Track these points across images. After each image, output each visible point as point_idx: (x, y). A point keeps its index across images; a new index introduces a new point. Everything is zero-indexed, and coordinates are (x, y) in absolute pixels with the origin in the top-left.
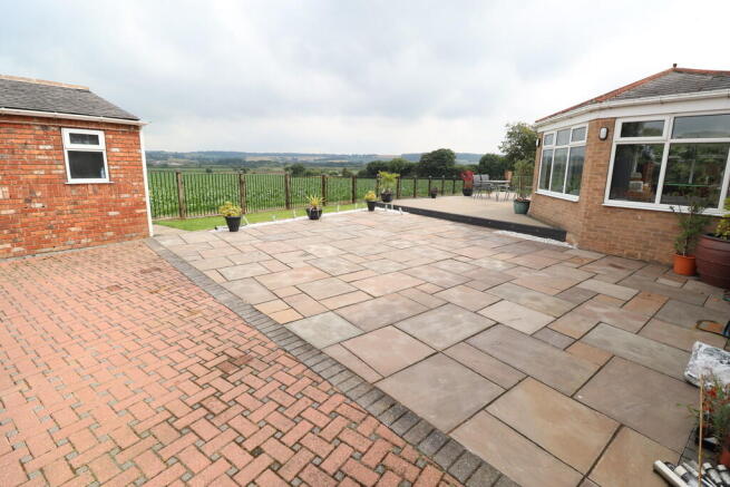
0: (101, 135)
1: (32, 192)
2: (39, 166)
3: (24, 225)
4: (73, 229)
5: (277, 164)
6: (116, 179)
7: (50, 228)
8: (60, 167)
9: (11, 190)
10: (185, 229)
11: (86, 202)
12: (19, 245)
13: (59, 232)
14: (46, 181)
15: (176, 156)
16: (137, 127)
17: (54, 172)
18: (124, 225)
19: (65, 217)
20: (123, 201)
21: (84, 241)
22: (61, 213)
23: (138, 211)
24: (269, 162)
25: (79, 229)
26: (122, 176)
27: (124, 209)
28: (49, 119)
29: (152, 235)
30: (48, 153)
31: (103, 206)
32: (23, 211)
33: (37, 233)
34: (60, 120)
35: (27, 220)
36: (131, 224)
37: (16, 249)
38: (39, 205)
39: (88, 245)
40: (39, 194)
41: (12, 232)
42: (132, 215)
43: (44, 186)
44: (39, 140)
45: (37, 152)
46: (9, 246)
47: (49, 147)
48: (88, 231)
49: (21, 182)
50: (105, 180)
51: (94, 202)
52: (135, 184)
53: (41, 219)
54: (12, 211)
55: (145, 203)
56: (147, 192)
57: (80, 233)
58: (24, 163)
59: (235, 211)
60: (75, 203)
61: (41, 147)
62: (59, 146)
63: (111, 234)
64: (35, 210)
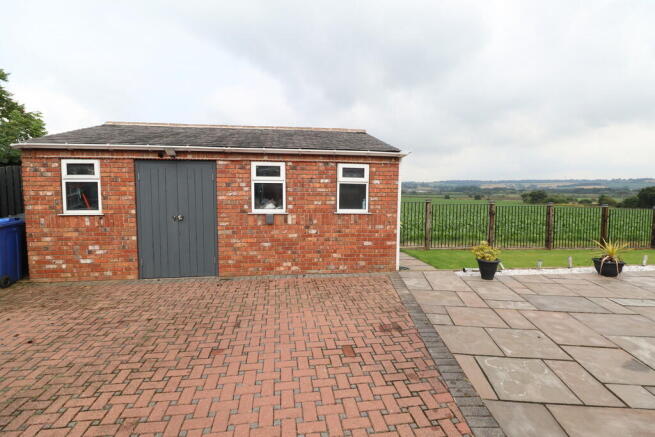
0: (366, 168)
1: (311, 220)
2: (318, 198)
3: (302, 248)
4: (335, 255)
5: (513, 191)
6: (374, 211)
7: (319, 252)
8: (333, 198)
9: (298, 217)
10: (430, 264)
11: (347, 231)
12: (296, 265)
13: (325, 256)
14: (321, 210)
15: (423, 185)
16: (397, 159)
17: (328, 202)
18: (375, 256)
19: (330, 243)
20: (377, 232)
21: (341, 267)
22: (328, 240)
23: (389, 243)
24: (504, 190)
25: (340, 256)
26: (379, 207)
27: (376, 239)
28: (330, 156)
29: (398, 268)
30: (326, 186)
31: (361, 236)
32: (303, 236)
33: (310, 255)
34: (337, 156)
35: (304, 244)
36: (381, 255)
37: (294, 268)
38: (313, 232)
39: (344, 272)
40: (315, 222)
41: (293, 253)
42: (383, 247)
43: (319, 215)
44: (321, 175)
45: (318, 185)
46: (289, 264)
47: (326, 181)
48: (346, 258)
49: (304, 211)
50: (364, 211)
51: (353, 231)
52: (389, 215)
53: (314, 244)
54: (296, 235)
55: (395, 235)
56: (399, 223)
57: (340, 259)
58: (309, 195)
59: (492, 253)
60: (339, 232)
61: (322, 181)
62: (334, 179)
63: (362, 263)
64: (310, 236)
